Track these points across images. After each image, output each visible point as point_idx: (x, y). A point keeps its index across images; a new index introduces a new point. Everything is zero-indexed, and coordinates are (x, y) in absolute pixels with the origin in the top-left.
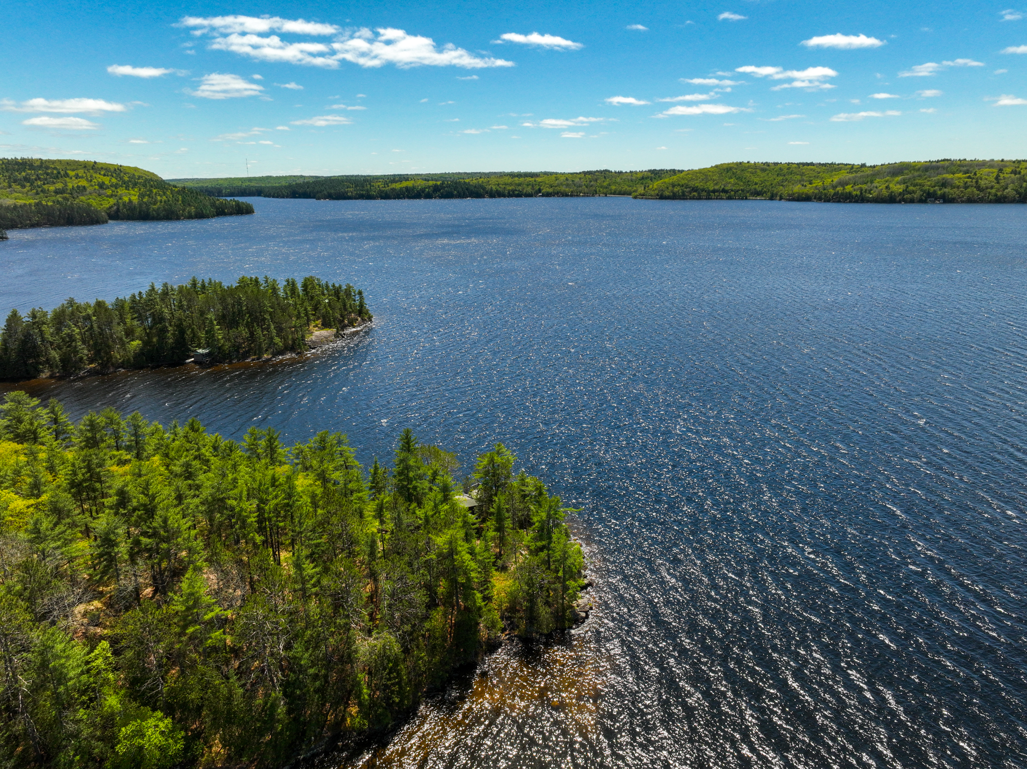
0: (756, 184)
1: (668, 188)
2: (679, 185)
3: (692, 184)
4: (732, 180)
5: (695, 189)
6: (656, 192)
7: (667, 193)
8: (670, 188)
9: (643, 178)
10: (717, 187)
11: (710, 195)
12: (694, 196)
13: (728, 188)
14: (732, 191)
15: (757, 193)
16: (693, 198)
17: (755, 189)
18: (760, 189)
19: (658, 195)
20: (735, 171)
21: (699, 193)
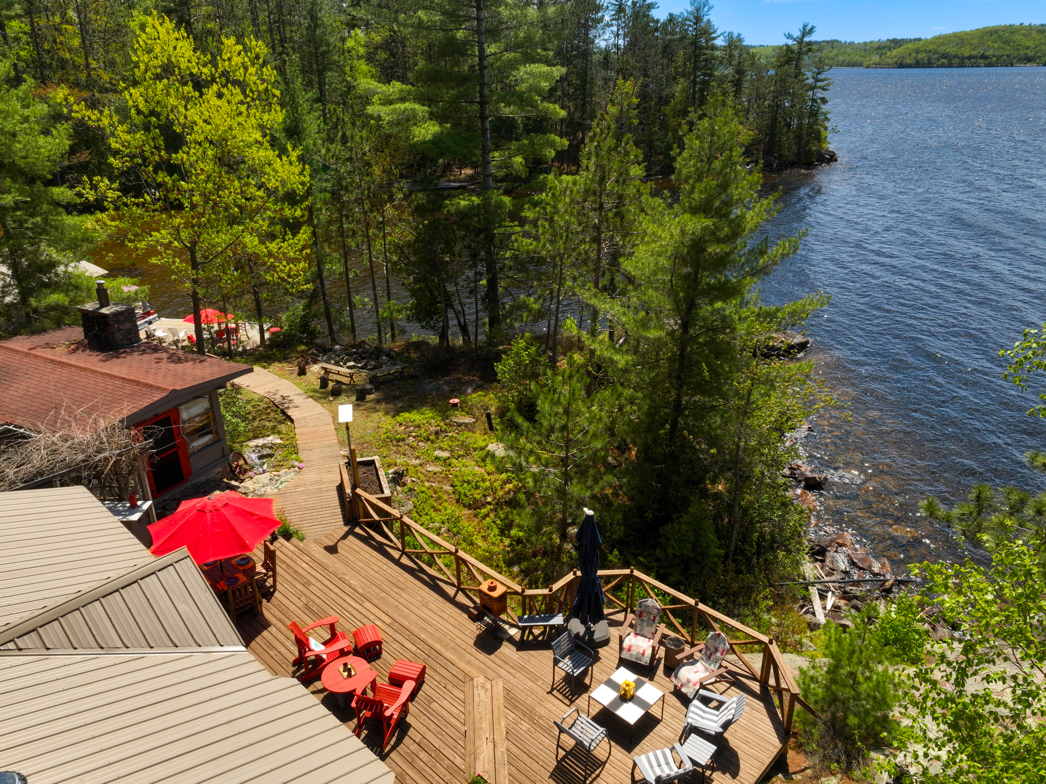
0: (1028, 48)
1: (910, 55)
2: (925, 51)
3: (941, 49)
4: (996, 45)
5: (944, 56)
6: (895, 60)
7: (908, 61)
8: (913, 55)
9: (879, 48)
10: (974, 53)
11: (963, 62)
12: (943, 63)
13: (990, 53)
14: (994, 56)
15: (1028, 60)
16: (942, 66)
17: (1026, 54)
18: (1033, 53)
19: (896, 63)
20: (1001, 33)
21: (950, 60)
